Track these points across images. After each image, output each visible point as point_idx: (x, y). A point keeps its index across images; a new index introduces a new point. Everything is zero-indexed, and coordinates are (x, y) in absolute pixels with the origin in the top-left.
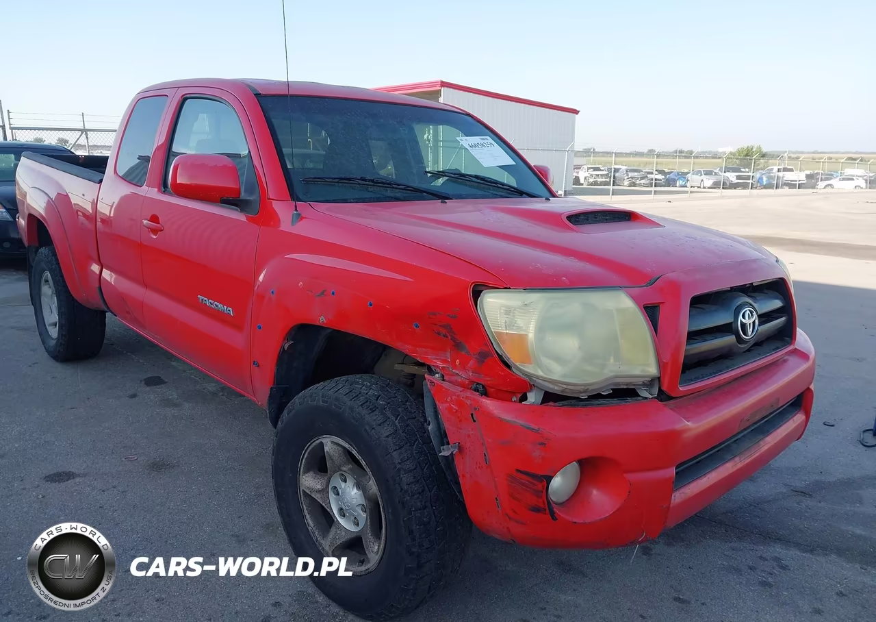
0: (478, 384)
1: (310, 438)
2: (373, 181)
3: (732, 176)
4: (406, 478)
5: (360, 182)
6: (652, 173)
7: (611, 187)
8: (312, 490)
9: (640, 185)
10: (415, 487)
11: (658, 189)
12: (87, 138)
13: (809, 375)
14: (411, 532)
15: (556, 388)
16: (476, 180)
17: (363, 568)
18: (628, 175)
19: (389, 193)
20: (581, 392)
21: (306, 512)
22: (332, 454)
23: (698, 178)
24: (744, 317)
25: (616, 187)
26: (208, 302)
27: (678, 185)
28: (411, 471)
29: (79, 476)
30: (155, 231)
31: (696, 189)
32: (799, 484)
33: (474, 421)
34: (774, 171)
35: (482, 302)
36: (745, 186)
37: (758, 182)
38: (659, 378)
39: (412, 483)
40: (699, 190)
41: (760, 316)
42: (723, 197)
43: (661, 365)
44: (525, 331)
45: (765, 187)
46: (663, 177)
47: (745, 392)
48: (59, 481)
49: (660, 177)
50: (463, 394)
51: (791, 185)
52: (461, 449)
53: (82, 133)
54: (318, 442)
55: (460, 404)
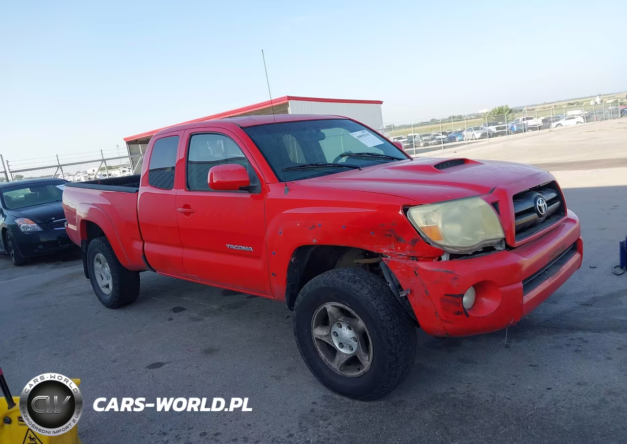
0: (413, 257)
1: (317, 307)
2: (316, 165)
3: (493, 129)
4: (382, 314)
5: (310, 166)
6: (438, 135)
7: (414, 149)
8: (321, 336)
9: (431, 144)
10: (388, 318)
11: (445, 145)
12: (62, 171)
13: (578, 231)
14: (389, 341)
15: (456, 251)
16: (368, 155)
17: (361, 372)
18: (422, 139)
19: (326, 170)
20: (469, 251)
21: (319, 349)
22: (332, 313)
23: (470, 133)
24: (539, 203)
25: (417, 148)
26: (234, 247)
27: (457, 140)
28: (383, 310)
29: (166, 363)
30: (187, 214)
31: (470, 141)
32: (585, 301)
33: (417, 275)
34: (520, 120)
35: (409, 214)
36: (503, 134)
37: (511, 129)
38: (505, 239)
39: (385, 316)
40: (472, 141)
41: (547, 202)
42: (490, 144)
43: (505, 232)
44: (436, 224)
45: (517, 132)
46: (446, 136)
47: (548, 242)
48: (156, 367)
49: (444, 137)
50: (408, 263)
51: (533, 128)
52: (412, 291)
53: (58, 168)
54: (322, 307)
55: (407, 267)
